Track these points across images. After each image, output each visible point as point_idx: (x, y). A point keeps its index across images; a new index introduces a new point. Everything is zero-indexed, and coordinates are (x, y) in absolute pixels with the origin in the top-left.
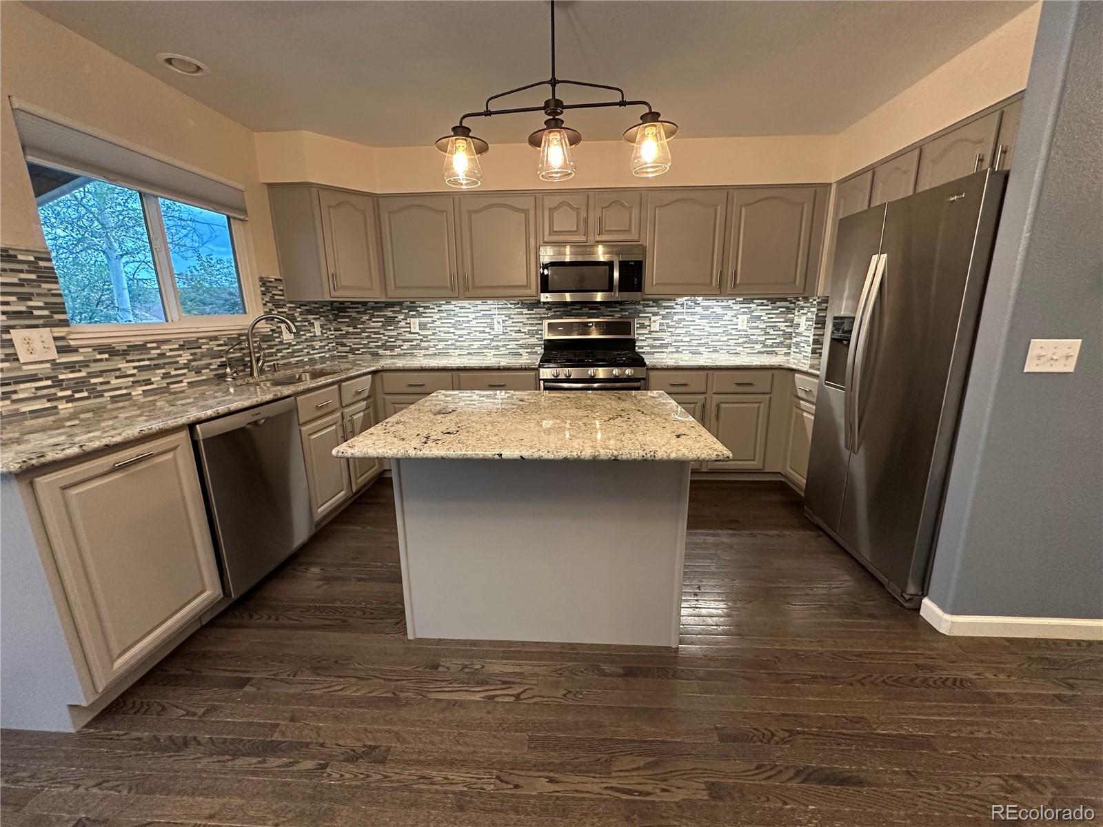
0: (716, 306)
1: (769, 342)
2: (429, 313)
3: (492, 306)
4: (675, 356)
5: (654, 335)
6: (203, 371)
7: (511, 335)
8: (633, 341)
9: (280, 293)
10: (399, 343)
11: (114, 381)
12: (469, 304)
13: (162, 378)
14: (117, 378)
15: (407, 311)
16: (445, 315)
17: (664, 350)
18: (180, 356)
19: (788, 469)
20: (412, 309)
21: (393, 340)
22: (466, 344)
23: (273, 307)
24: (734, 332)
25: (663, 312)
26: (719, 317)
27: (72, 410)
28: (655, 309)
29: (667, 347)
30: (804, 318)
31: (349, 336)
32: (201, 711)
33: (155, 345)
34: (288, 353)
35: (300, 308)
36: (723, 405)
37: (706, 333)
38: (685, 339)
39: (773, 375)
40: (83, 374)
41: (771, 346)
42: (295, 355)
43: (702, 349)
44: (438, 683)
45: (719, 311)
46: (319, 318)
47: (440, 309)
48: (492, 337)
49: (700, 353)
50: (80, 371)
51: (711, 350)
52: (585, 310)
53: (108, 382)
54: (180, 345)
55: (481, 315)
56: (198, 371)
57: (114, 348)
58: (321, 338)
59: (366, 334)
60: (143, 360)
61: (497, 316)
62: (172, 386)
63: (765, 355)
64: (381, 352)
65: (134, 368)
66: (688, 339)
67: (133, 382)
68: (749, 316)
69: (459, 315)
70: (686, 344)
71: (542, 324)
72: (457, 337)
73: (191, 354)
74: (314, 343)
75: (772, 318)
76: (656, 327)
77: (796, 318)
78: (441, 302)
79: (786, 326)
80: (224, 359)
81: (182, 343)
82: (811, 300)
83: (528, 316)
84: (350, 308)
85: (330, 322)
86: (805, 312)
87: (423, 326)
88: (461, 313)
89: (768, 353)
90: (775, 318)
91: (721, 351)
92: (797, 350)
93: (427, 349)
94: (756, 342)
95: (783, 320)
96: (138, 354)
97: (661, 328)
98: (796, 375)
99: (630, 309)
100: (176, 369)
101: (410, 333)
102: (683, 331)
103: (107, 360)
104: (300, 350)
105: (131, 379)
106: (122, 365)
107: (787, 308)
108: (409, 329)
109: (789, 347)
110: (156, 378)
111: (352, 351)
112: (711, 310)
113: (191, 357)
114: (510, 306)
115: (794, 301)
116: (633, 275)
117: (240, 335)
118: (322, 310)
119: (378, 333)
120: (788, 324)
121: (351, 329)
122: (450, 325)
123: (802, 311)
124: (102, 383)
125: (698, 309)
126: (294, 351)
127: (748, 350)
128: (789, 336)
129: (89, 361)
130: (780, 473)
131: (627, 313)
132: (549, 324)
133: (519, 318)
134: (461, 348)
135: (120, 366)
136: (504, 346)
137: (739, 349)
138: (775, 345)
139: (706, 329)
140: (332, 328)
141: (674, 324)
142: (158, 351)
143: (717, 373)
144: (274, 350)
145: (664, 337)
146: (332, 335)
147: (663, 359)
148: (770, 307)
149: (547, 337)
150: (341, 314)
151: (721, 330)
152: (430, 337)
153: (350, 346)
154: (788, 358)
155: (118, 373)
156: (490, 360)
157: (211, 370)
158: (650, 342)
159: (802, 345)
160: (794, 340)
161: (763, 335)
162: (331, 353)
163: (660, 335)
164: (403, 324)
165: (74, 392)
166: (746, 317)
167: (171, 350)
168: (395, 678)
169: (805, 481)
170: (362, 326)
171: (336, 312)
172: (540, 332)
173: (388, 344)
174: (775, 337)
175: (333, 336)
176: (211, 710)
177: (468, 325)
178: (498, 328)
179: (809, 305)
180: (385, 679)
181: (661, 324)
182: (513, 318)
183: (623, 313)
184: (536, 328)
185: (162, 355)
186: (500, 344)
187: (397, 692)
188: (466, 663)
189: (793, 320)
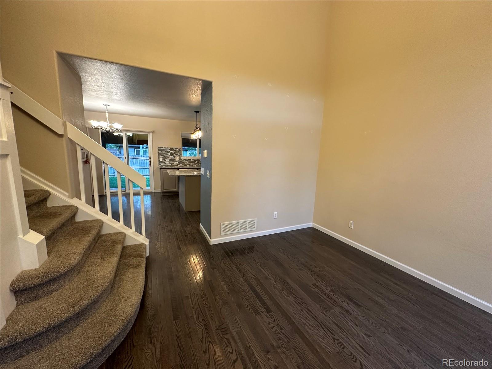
11: (185, 164)
33: (192, 160)
56: (198, 164)
106: (187, 162)
110: (191, 164)
129: (183, 161)
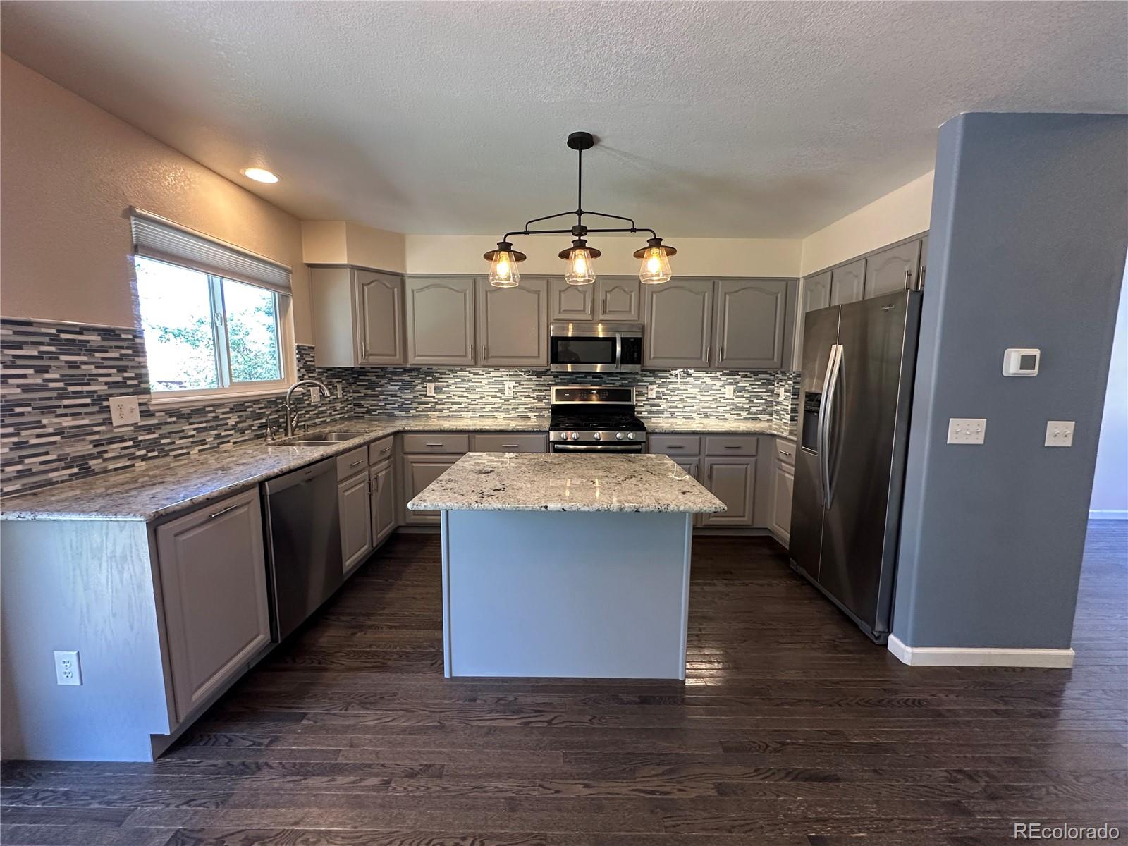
0: (706, 378)
1: (753, 409)
2: (445, 378)
3: (503, 373)
4: (671, 420)
5: (651, 402)
6: (246, 432)
7: (521, 400)
8: (633, 407)
9: (312, 359)
10: (414, 405)
11: (178, 442)
12: (483, 371)
13: (215, 439)
14: (181, 438)
15: (424, 376)
16: (460, 380)
17: (660, 415)
18: (230, 418)
19: (774, 524)
20: (429, 374)
21: (409, 402)
22: (479, 407)
23: (305, 373)
24: (722, 400)
25: (659, 381)
26: (709, 387)
27: (144, 468)
28: (652, 379)
29: (663, 413)
30: (782, 389)
31: (367, 398)
32: (266, 741)
33: (211, 409)
34: (314, 414)
35: (326, 372)
36: (715, 467)
37: (698, 401)
38: (679, 406)
39: (758, 440)
40: (156, 435)
41: (755, 413)
42: (321, 416)
43: (694, 415)
44: (478, 713)
45: (709, 381)
46: (341, 382)
47: (456, 374)
48: (503, 401)
49: (692, 419)
50: (154, 433)
51: (702, 415)
52: (589, 378)
53: (174, 443)
54: (231, 409)
55: (493, 381)
56: (242, 432)
57: (181, 412)
58: (342, 400)
59: (384, 397)
60: (201, 422)
61: (508, 382)
62: (221, 446)
63: (750, 421)
64: (397, 413)
65: (194, 429)
66: (681, 406)
67: (192, 442)
68: (735, 386)
69: (473, 380)
70: (681, 410)
71: (550, 390)
72: (470, 401)
73: (239, 417)
74: (336, 405)
75: (755, 388)
76: (652, 394)
77: (776, 388)
78: (457, 369)
79: (767, 396)
80: (264, 421)
81: (232, 407)
82: (788, 374)
83: (537, 383)
84: (369, 372)
85: (350, 384)
86: (784, 384)
87: (438, 390)
88: (475, 378)
89: (753, 419)
90: (759, 388)
91: (711, 417)
92: (778, 417)
93: (441, 411)
94: (742, 409)
95: (764, 390)
96: (198, 417)
97: (658, 395)
98: (778, 440)
99: (628, 378)
100: (226, 430)
101: (426, 396)
102: (677, 398)
103: (175, 422)
104: (324, 412)
105: (191, 440)
106: (186, 427)
107: (768, 380)
108: (425, 393)
109: (771, 414)
110: (210, 438)
111: (369, 412)
112: (701, 380)
113: (238, 420)
114: (520, 373)
115: (773, 374)
116: (634, 349)
117: (278, 398)
118: (344, 374)
119: (395, 396)
120: (769, 394)
121: (369, 392)
122: (464, 390)
123: (781, 383)
124: (169, 444)
125: (690, 380)
126: (319, 413)
127: (736, 417)
128: (770, 404)
129: (161, 424)
130: (767, 529)
131: (627, 382)
132: (556, 390)
133: (528, 385)
134: (474, 411)
135: (184, 428)
136: (514, 409)
137: (727, 415)
138: (758, 412)
139: (698, 397)
140: (351, 391)
141: (669, 392)
142: (213, 415)
143: (708, 438)
144: (303, 412)
145: (660, 404)
146: (351, 396)
147: (659, 423)
148: (753, 379)
149: (554, 402)
150: (360, 378)
151: (711, 398)
152: (444, 400)
153: (367, 407)
154: (770, 424)
155: (181, 435)
156: (500, 422)
157: (253, 431)
158: (648, 407)
159: (782, 412)
160: (776, 408)
161: (748, 403)
162: (349, 414)
163: (657, 401)
164: (419, 387)
165: (148, 452)
166: (732, 387)
167: (224, 413)
168: (438, 710)
169: (789, 535)
170: (380, 389)
171: (356, 376)
172: (547, 397)
173: (404, 406)
174: (758, 405)
175: (352, 398)
176: (274, 741)
177: (480, 390)
178: (509, 394)
179: (786, 378)
180: (430, 711)
181: (657, 392)
182: (523, 385)
183: (623, 382)
184: (544, 394)
185: (216, 418)
186: (510, 407)
187: (441, 721)
188: (500, 696)
189: (774, 391)
